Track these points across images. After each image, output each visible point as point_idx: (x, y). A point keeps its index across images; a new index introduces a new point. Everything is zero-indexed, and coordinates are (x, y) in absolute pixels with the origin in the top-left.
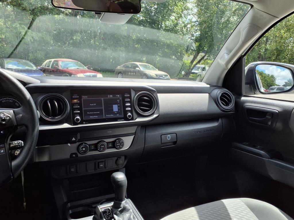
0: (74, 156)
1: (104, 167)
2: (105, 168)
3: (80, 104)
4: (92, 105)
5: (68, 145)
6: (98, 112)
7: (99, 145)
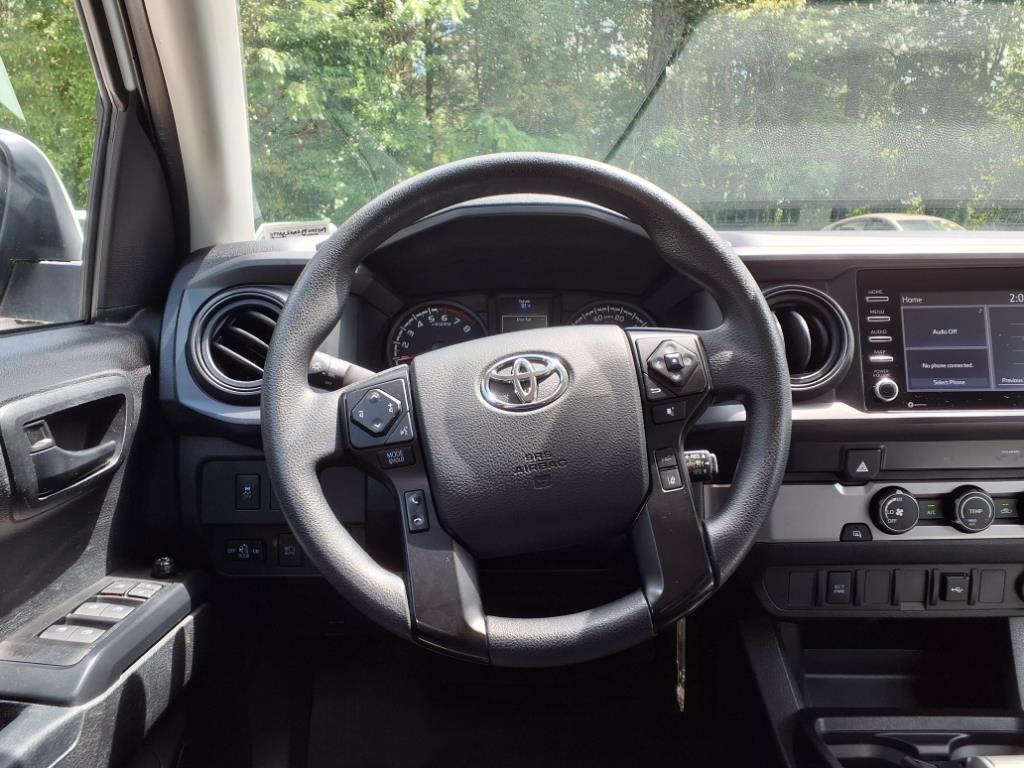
0: (858, 534)
1: (965, 597)
2: (970, 601)
3: (893, 328)
4: (943, 332)
5: (837, 491)
6: (967, 366)
7: (961, 504)
